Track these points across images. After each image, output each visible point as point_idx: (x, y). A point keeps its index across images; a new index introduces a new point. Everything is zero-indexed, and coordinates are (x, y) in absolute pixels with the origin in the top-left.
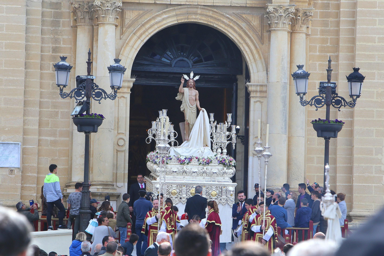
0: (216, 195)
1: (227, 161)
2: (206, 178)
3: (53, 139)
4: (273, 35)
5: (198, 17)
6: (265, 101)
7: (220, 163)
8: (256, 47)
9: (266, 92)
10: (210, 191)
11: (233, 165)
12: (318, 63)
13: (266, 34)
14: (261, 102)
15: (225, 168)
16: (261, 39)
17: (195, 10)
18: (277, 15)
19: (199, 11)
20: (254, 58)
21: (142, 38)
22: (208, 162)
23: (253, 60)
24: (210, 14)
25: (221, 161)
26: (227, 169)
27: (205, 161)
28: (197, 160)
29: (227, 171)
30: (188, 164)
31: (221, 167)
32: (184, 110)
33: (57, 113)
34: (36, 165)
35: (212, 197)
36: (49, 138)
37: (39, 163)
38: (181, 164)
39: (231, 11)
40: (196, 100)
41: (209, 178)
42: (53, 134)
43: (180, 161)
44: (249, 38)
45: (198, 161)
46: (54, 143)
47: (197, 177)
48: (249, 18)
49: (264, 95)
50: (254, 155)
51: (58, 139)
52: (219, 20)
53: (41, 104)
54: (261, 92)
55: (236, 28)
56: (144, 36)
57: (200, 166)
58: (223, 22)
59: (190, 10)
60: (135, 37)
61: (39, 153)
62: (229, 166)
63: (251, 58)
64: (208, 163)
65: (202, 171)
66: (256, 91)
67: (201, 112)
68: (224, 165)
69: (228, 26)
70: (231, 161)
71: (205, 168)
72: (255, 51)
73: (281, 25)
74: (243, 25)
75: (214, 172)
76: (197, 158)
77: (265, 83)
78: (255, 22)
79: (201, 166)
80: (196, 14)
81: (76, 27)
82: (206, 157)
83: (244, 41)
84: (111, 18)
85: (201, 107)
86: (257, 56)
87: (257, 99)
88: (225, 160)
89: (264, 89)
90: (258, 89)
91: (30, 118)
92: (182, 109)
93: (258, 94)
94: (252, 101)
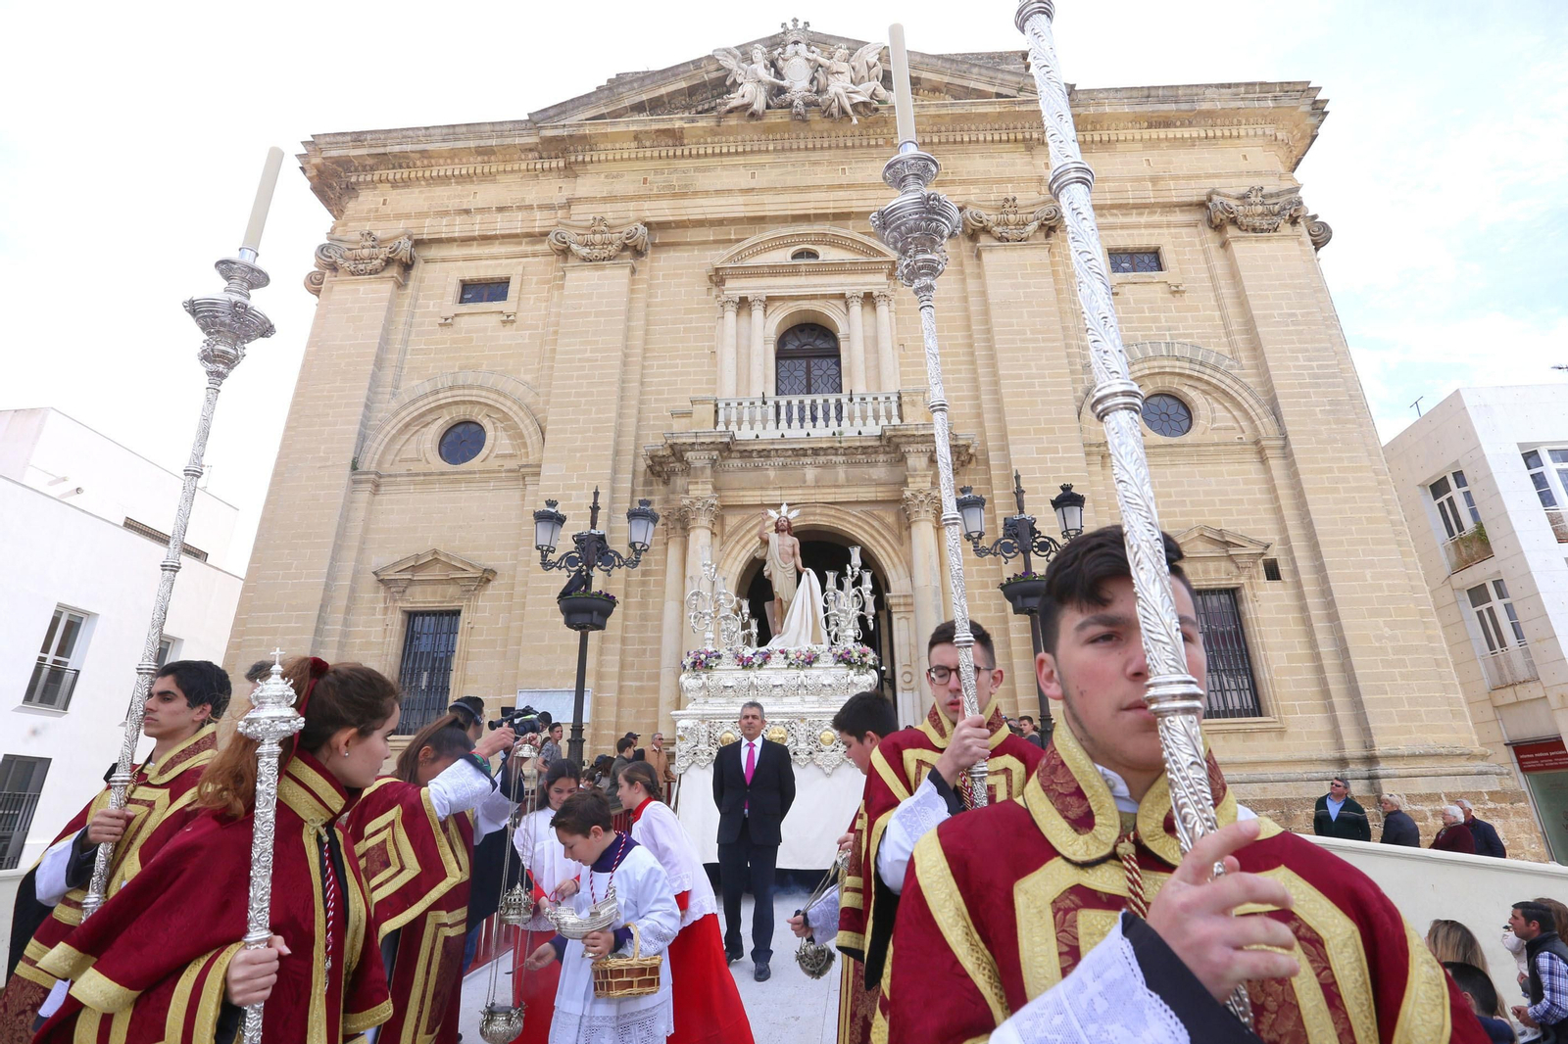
0: (832, 741)
1: (856, 655)
2: (807, 698)
3: (638, 684)
4: (914, 528)
5: (817, 517)
6: (911, 616)
7: (840, 662)
8: (894, 549)
9: (912, 604)
10: (818, 732)
11: (871, 662)
12: (974, 568)
13: (905, 533)
14: (908, 619)
15: (852, 673)
16: (900, 539)
17: (813, 509)
18: (917, 502)
19: (818, 511)
20: (893, 563)
21: (747, 548)
22: (810, 661)
23: (891, 566)
24: (833, 512)
25: (841, 655)
26: (858, 673)
27: (802, 657)
28: (783, 656)
29: (856, 679)
30: (760, 666)
31: (842, 670)
32: (770, 575)
33: (645, 650)
34: (613, 719)
35: (823, 746)
36: (634, 684)
37: (618, 716)
38: (744, 667)
39: (859, 508)
40: (794, 555)
41: (815, 698)
42: (641, 679)
43: (741, 660)
44: (884, 538)
45: (786, 658)
46: (640, 689)
47: (785, 700)
48: (882, 514)
49: (909, 608)
50: (903, 689)
51: (644, 684)
52: (843, 520)
53: (624, 641)
54: (905, 605)
55: (866, 527)
56: (749, 546)
57: (790, 671)
58: (849, 522)
59: (807, 510)
60: (739, 547)
61: (619, 704)
62: (860, 666)
63: (889, 563)
64: (810, 663)
65: (794, 682)
66: (899, 605)
67: (804, 575)
68: (850, 664)
69: (857, 525)
70: (865, 655)
71: (802, 673)
72: (892, 554)
73: (923, 515)
74: (876, 524)
75: (826, 683)
76: (782, 652)
77: (911, 592)
78: (890, 519)
79: (793, 672)
80: (815, 514)
81: (666, 544)
82: (804, 650)
83: (878, 542)
84: (704, 520)
85: (804, 566)
86: (896, 560)
87: (902, 615)
88: (849, 652)
89: (909, 600)
90: (902, 601)
91: (609, 658)
92: (766, 574)
93: (902, 609)
94: (895, 617)
